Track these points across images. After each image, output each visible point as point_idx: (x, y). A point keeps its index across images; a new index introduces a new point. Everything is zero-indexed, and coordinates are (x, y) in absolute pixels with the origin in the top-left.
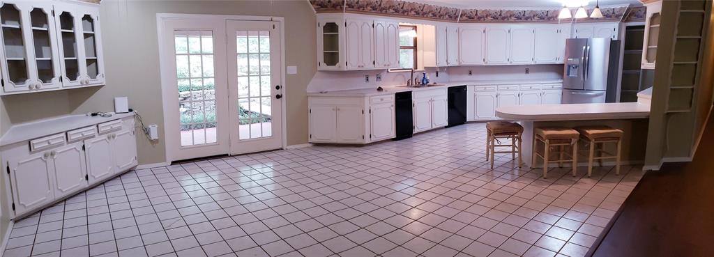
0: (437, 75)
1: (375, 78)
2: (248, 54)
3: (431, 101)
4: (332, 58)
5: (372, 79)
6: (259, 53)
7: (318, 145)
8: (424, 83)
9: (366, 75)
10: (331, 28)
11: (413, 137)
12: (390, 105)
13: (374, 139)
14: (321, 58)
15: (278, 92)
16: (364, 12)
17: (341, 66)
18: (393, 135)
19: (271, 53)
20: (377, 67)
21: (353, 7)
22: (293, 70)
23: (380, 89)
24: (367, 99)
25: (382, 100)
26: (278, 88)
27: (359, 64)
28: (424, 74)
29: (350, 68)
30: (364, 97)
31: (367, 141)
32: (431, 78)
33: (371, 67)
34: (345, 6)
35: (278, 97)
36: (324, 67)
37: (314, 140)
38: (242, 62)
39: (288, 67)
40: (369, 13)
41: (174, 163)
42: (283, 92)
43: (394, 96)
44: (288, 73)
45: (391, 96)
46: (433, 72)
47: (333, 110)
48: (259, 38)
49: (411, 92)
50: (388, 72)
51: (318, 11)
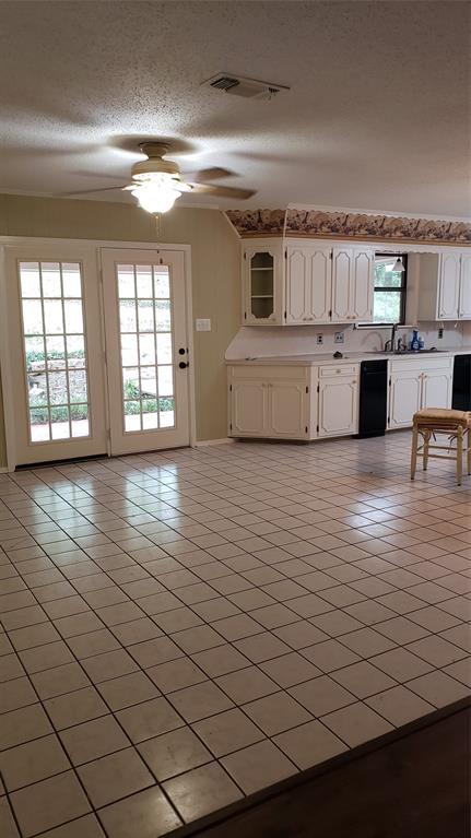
0: (441, 336)
1: (333, 338)
2: (136, 299)
3: (422, 377)
4: (263, 307)
5: (329, 339)
6: (154, 299)
7: (242, 440)
8: (414, 347)
9: (319, 332)
10: (264, 260)
11: (386, 436)
12: (350, 380)
13: (322, 434)
14: (247, 306)
15: (183, 358)
16: (316, 235)
17: (277, 317)
18: (354, 430)
19: (171, 299)
20: (335, 320)
21: (297, 228)
22: (205, 324)
23: (337, 355)
24: (314, 370)
25: (338, 372)
26: (182, 352)
27: (305, 316)
28: (415, 333)
29: (290, 321)
30: (310, 366)
31: (313, 436)
32: (428, 338)
33: (326, 320)
34: (285, 227)
35: (183, 366)
36: (252, 320)
37: (236, 433)
38: (126, 312)
39: (198, 320)
40: (326, 236)
41: (19, 468)
42: (190, 358)
43: (358, 367)
44: (198, 329)
45: (353, 366)
46: (434, 329)
47: (264, 385)
48: (153, 275)
49: (386, 361)
50: (355, 328)
51: (243, 234)
